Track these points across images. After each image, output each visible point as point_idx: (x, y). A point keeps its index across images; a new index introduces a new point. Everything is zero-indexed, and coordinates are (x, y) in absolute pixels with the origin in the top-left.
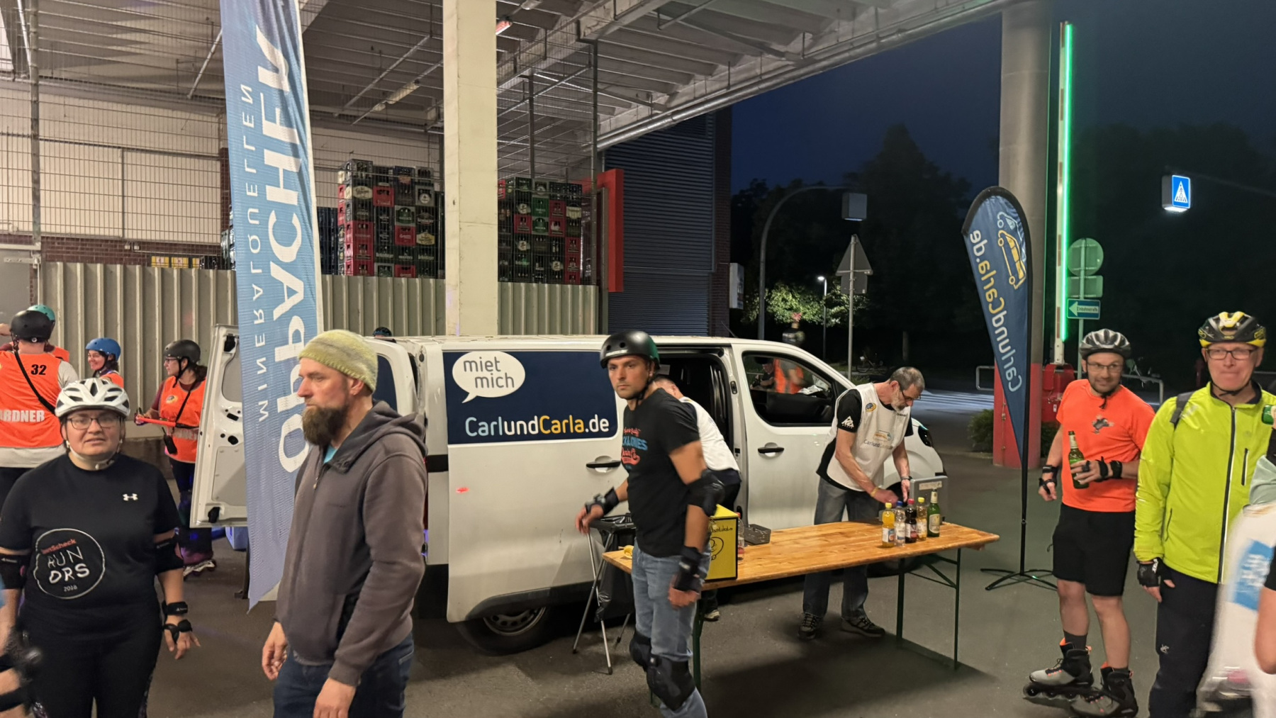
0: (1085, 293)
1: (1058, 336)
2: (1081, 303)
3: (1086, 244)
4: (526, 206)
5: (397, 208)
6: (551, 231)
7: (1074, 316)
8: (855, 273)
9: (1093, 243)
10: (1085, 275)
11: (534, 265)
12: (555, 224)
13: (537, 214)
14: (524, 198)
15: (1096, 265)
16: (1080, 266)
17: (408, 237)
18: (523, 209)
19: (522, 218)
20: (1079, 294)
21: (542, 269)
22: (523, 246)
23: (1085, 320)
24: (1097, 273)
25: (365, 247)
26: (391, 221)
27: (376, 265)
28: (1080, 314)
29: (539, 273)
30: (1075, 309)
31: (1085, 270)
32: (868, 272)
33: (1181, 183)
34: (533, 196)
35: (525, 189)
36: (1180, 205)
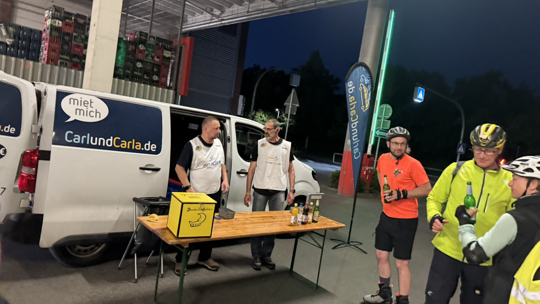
0: (383, 127)
1: (370, 143)
2: (380, 131)
3: (386, 106)
4: (143, 46)
5: (75, 34)
6: (154, 61)
7: (377, 135)
8: (292, 106)
9: (389, 106)
10: (384, 119)
11: (144, 76)
12: (157, 58)
13: (148, 51)
14: (144, 42)
15: (388, 115)
16: (382, 115)
17: (79, 50)
18: (142, 47)
19: (140, 51)
20: (380, 126)
21: (148, 78)
22: (139, 65)
23: (381, 138)
24: (388, 119)
25: (54, 50)
26: (71, 41)
27: (59, 61)
28: (379, 135)
29: (146, 80)
30: (378, 133)
31: (384, 117)
32: (297, 105)
33: (421, 91)
34: (148, 42)
35: (143, 38)
36: (420, 99)
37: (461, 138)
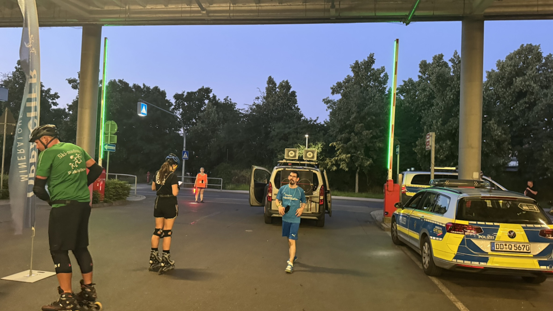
0: (110, 141)
1: (100, 157)
2: (108, 145)
3: (111, 122)
7: (106, 150)
10: (111, 134)
15: (114, 131)
16: (108, 131)
23: (110, 152)
24: (115, 134)
30: (106, 147)
36: (143, 113)
37: (184, 146)
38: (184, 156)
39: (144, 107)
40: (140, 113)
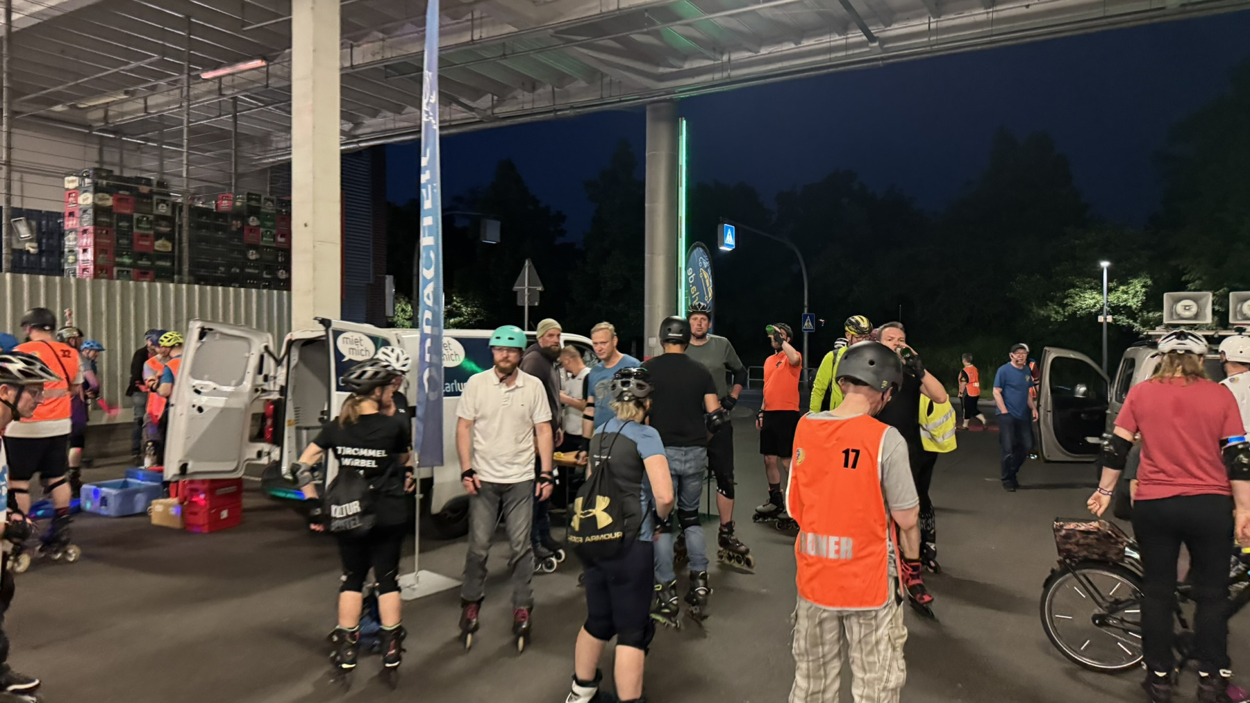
4: (255, 218)
5: (136, 216)
6: (278, 242)
8: (529, 290)
11: (262, 273)
12: (282, 236)
13: (264, 226)
14: (255, 211)
17: (147, 243)
18: (253, 221)
19: (254, 230)
21: (269, 276)
22: (252, 255)
25: (105, 252)
26: (131, 227)
27: (115, 269)
29: (266, 280)
34: (262, 210)
35: (253, 203)
36: (728, 245)
37: (806, 303)
38: (806, 324)
39: (729, 232)
40: (723, 244)
